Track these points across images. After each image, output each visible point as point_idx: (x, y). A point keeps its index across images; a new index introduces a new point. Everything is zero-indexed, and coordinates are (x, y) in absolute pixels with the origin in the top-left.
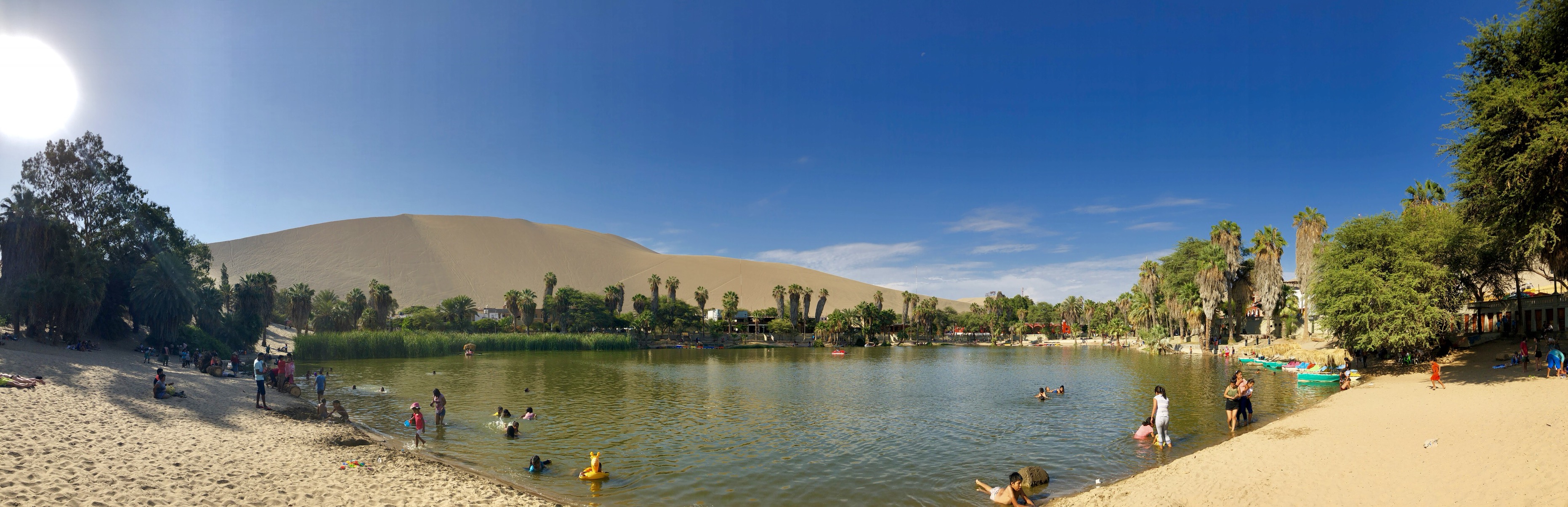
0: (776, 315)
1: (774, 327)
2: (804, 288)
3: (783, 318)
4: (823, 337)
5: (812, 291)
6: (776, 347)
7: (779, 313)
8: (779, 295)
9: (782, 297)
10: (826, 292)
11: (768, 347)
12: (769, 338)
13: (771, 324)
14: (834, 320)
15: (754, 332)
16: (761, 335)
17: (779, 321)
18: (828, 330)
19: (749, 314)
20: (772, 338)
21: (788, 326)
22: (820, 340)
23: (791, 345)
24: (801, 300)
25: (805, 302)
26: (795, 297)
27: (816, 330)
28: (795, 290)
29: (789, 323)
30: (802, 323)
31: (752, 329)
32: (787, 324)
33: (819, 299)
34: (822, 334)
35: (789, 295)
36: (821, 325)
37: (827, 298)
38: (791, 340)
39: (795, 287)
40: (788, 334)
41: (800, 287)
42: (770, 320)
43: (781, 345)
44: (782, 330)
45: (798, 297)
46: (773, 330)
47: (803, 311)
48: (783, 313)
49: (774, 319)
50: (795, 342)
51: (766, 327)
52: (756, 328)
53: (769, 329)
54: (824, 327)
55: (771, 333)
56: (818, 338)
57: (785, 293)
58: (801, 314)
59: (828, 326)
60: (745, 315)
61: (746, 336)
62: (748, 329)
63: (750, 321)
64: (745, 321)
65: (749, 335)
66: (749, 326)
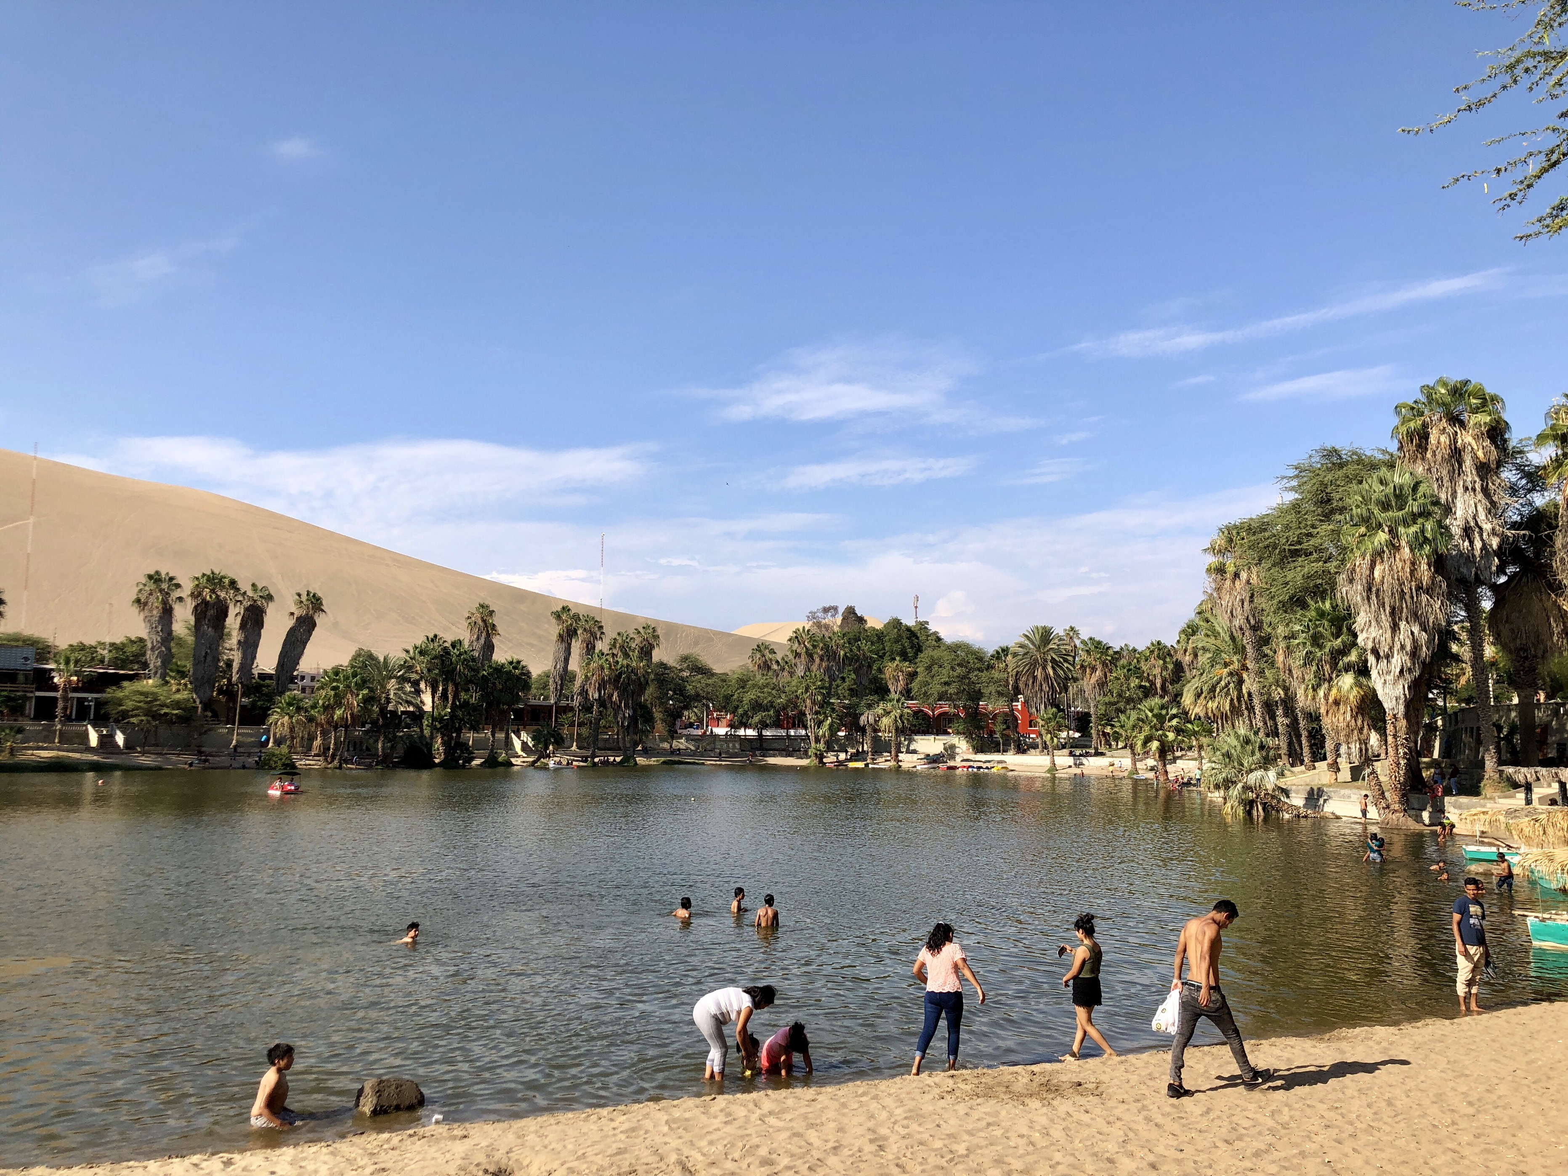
0: (145, 665)
1: (129, 705)
2: (244, 586)
3: (163, 677)
4: (293, 738)
5: (270, 598)
6: (128, 769)
7: (153, 660)
8: (156, 602)
9: (167, 612)
10: (316, 603)
11: (95, 767)
12: (106, 742)
13: (119, 694)
14: (335, 688)
15: (52, 717)
16: (75, 727)
17: (150, 683)
18: (311, 719)
19: (43, 651)
20: (120, 739)
21: (177, 704)
22: (284, 749)
23: (183, 760)
24: (233, 621)
25: (243, 626)
26: (211, 612)
27: (272, 719)
28: (213, 591)
29: (184, 695)
30: (229, 693)
31: (46, 709)
32: (178, 696)
33: (291, 623)
34: (292, 729)
35: (190, 604)
36: (289, 704)
37: (320, 619)
38: (186, 747)
39: (214, 581)
40: (176, 728)
41: (233, 583)
42: (115, 680)
43: (146, 760)
44: (155, 716)
45: (223, 612)
46: (125, 715)
47: (237, 657)
48: (167, 659)
49: (130, 678)
50: (200, 753)
51: (99, 704)
52: (60, 704)
53: (113, 711)
54: (299, 709)
55: (117, 721)
56: (278, 742)
57: (180, 599)
58: (229, 664)
59: (314, 707)
60: (26, 659)
61: (20, 731)
62: (30, 708)
63: (43, 679)
64: (21, 678)
65: (31, 727)
66: (37, 698)
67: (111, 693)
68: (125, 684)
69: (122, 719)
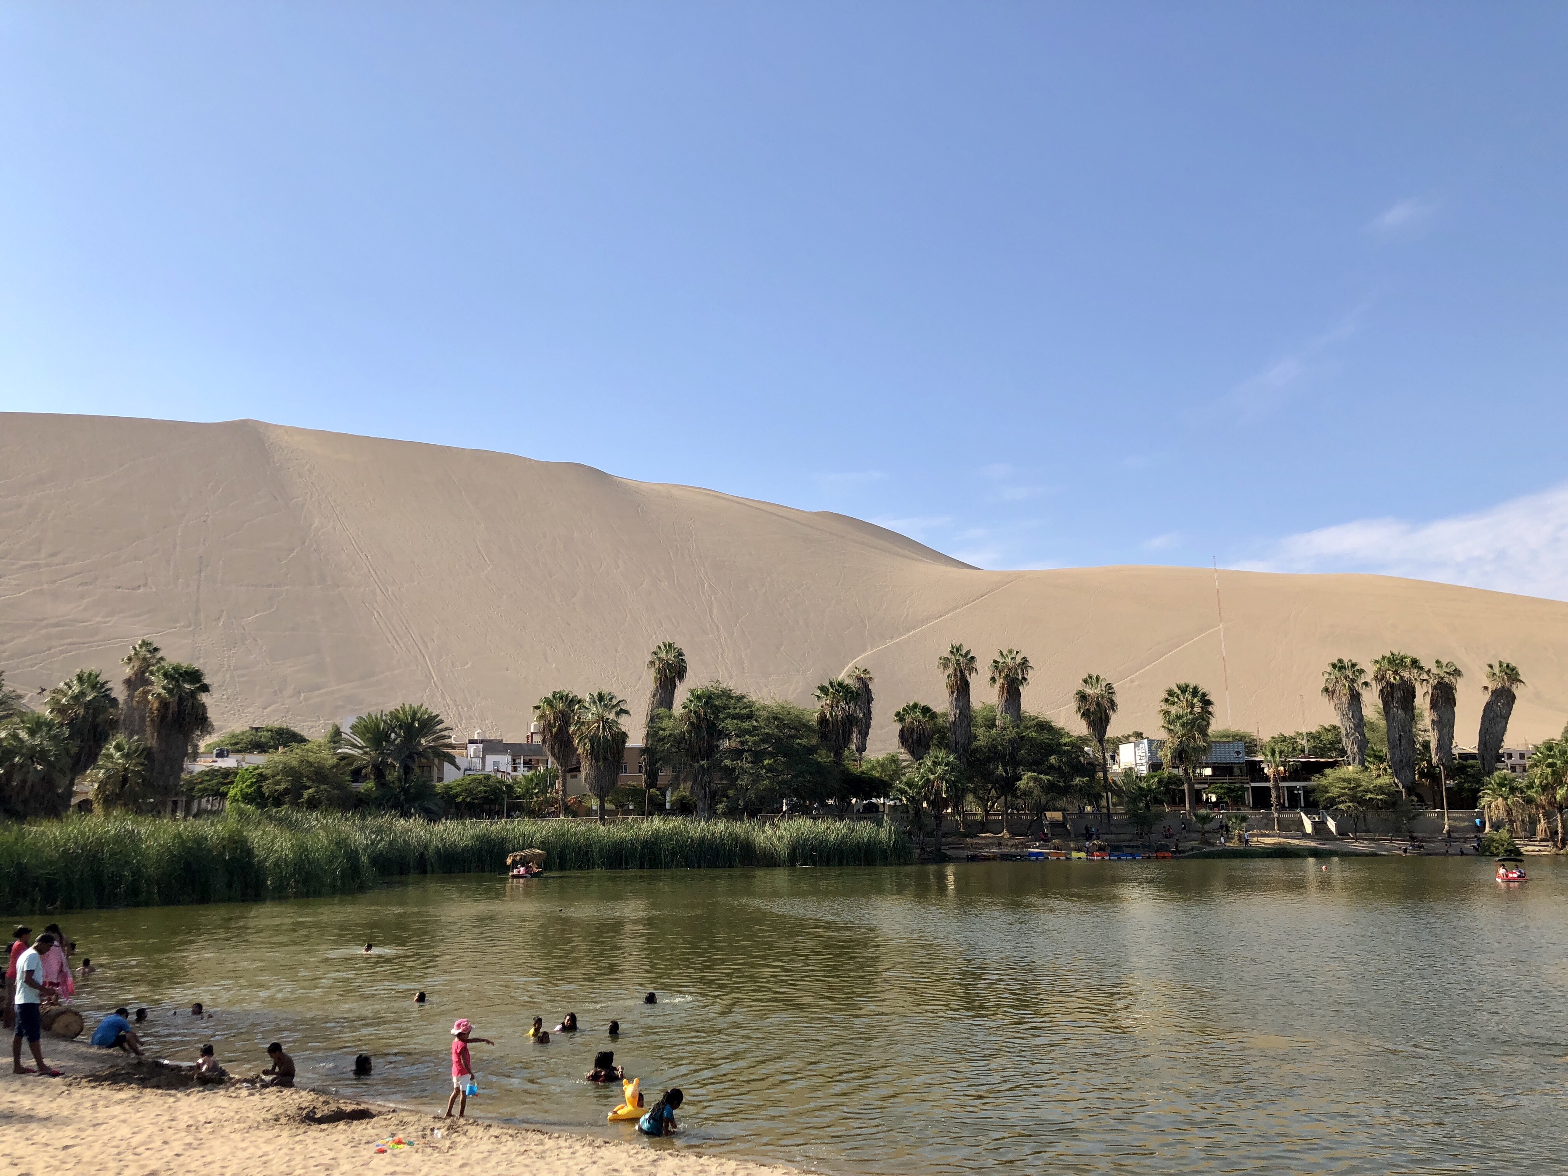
0: (1343, 752)
1: (1334, 792)
2: (1427, 663)
3: (1362, 763)
4: (1511, 822)
5: (1457, 673)
6: (1345, 855)
7: (1351, 748)
8: (1343, 690)
9: (1355, 698)
10: (1511, 674)
11: (1315, 853)
12: (1320, 828)
13: (1324, 782)
14: (1550, 765)
15: (1268, 806)
16: (1289, 815)
17: (1350, 770)
18: (1529, 801)
19: (1251, 746)
20: (1331, 825)
21: (1380, 789)
22: (1504, 834)
23: (1397, 846)
24: (1422, 701)
25: (1434, 705)
26: (1398, 694)
27: (1484, 801)
28: (1396, 672)
29: (1385, 780)
30: (1431, 774)
31: (1262, 799)
32: (1379, 781)
33: (1486, 697)
34: (1509, 812)
35: (1376, 688)
36: (1501, 785)
37: (1518, 690)
38: (1397, 832)
39: (1396, 662)
40: (1384, 814)
41: (1415, 662)
42: (1318, 768)
43: (1360, 846)
44: (1361, 802)
45: (1409, 693)
46: (1332, 802)
47: (1433, 738)
48: (1363, 744)
49: (1332, 765)
50: (1413, 839)
51: (1307, 792)
52: (1274, 793)
53: (1322, 799)
54: (1513, 790)
55: (1326, 808)
56: (1496, 827)
57: (1366, 684)
58: (1426, 745)
59: (1530, 786)
60: (1238, 753)
61: (1244, 819)
62: (1249, 798)
63: (1255, 770)
64: (1237, 771)
65: (1254, 815)
66: (1253, 788)
67: (1316, 781)
68: (1328, 771)
69: (1331, 805)
